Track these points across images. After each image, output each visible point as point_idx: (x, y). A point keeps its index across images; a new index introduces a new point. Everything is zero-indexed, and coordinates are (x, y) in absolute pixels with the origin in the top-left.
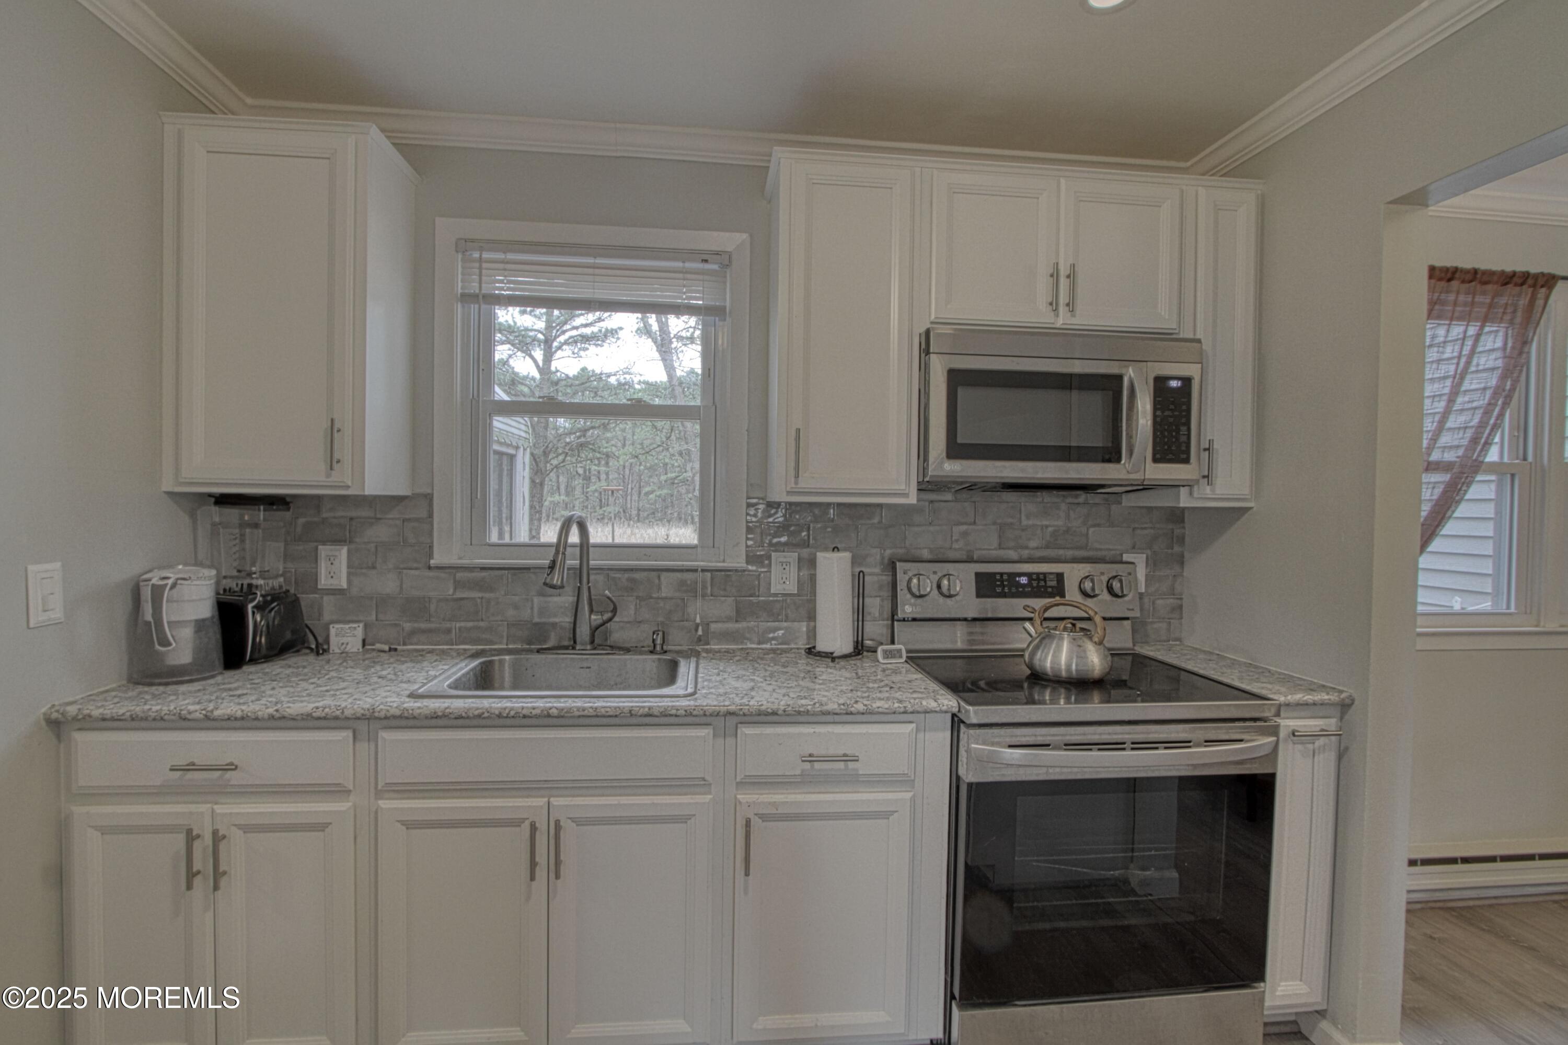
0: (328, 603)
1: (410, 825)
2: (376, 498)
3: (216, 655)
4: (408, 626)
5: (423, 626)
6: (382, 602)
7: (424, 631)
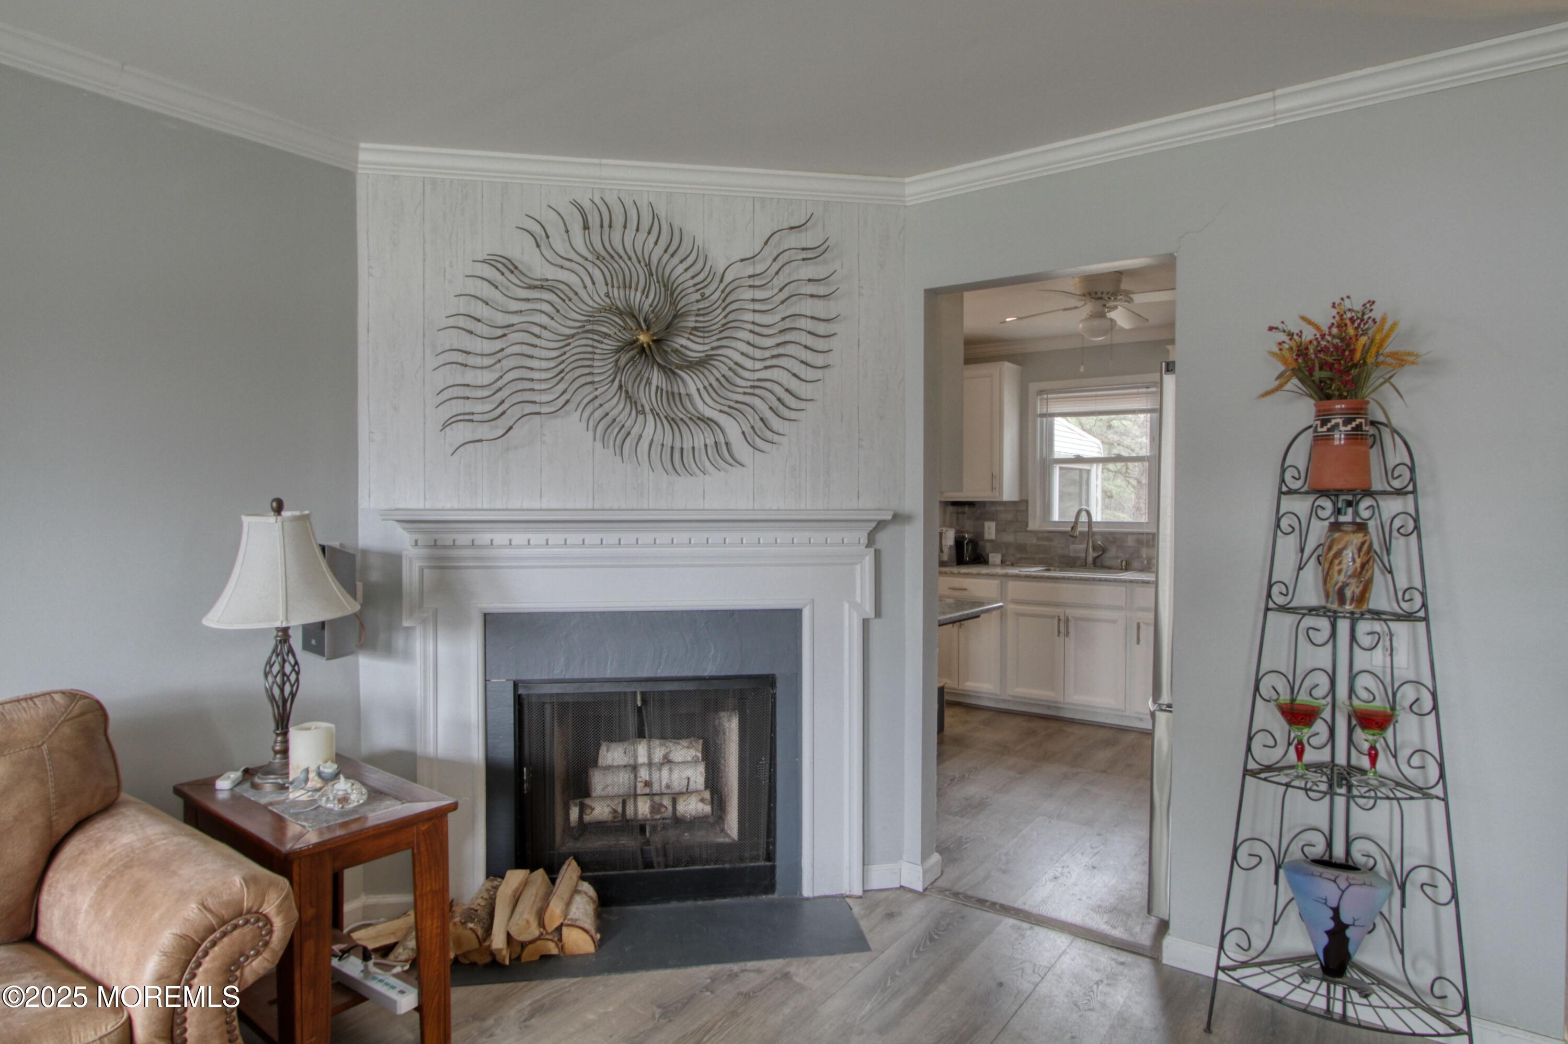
0: (988, 545)
1: (1019, 615)
2: (1006, 502)
3: (954, 558)
4: (1018, 556)
5: (1024, 556)
6: (1008, 545)
7: (1025, 558)
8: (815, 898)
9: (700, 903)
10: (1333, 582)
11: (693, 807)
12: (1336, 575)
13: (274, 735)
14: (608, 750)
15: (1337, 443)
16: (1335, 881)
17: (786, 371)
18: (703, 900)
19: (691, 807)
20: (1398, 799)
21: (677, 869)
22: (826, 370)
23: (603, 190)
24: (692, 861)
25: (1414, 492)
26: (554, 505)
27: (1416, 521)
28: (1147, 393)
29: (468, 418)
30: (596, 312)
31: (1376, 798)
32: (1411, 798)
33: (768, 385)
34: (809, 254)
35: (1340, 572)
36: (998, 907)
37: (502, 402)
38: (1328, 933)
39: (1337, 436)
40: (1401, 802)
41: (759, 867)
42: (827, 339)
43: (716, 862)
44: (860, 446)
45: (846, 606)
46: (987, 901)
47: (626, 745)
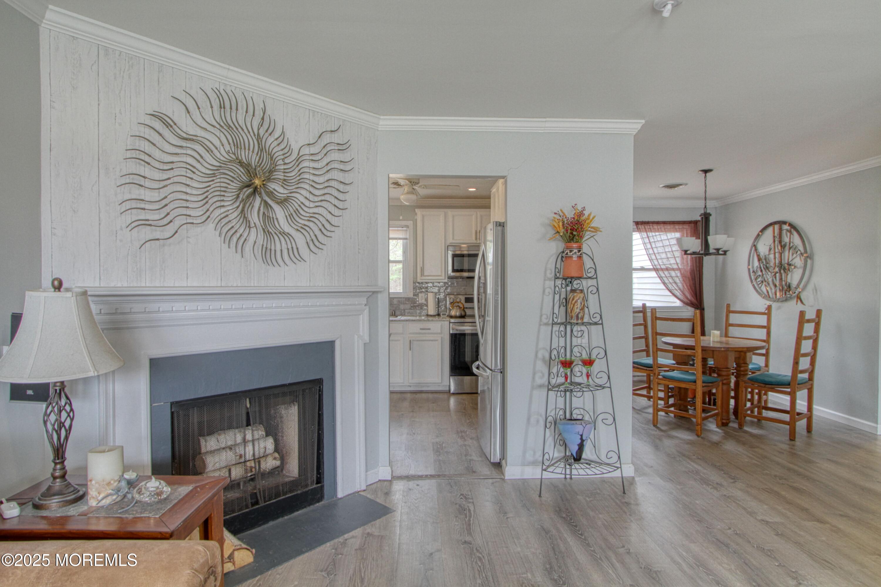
8: (344, 497)
9: (286, 517)
10: (575, 311)
11: (270, 464)
12: (576, 309)
13: (53, 464)
14: (206, 441)
15: (574, 259)
16: (581, 424)
17: (325, 210)
18: (287, 515)
19: (268, 464)
20: (592, 391)
21: (272, 501)
22: (344, 211)
23: (226, 85)
24: (277, 495)
25: (596, 278)
26: (195, 284)
27: (598, 289)
28: (402, 230)
29: (147, 223)
30: (229, 162)
31: (583, 391)
32: (598, 390)
33: (316, 216)
34: (340, 147)
35: (577, 308)
36: (429, 476)
37: (168, 214)
38: (578, 445)
39: (574, 257)
40: (593, 392)
41: (315, 488)
42: (344, 194)
43: (291, 491)
44: (359, 253)
45: (356, 337)
46: (423, 475)
47: (216, 435)
